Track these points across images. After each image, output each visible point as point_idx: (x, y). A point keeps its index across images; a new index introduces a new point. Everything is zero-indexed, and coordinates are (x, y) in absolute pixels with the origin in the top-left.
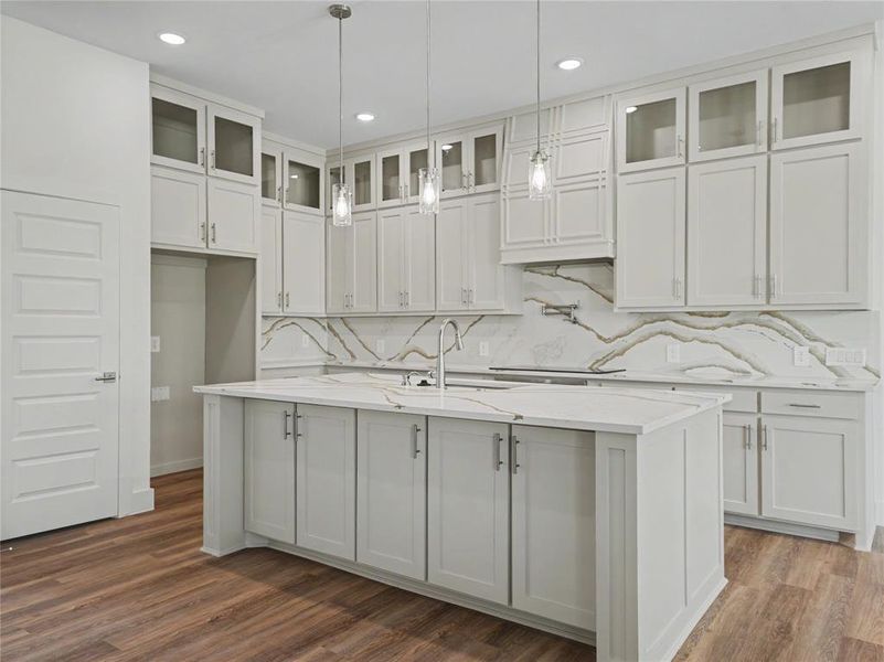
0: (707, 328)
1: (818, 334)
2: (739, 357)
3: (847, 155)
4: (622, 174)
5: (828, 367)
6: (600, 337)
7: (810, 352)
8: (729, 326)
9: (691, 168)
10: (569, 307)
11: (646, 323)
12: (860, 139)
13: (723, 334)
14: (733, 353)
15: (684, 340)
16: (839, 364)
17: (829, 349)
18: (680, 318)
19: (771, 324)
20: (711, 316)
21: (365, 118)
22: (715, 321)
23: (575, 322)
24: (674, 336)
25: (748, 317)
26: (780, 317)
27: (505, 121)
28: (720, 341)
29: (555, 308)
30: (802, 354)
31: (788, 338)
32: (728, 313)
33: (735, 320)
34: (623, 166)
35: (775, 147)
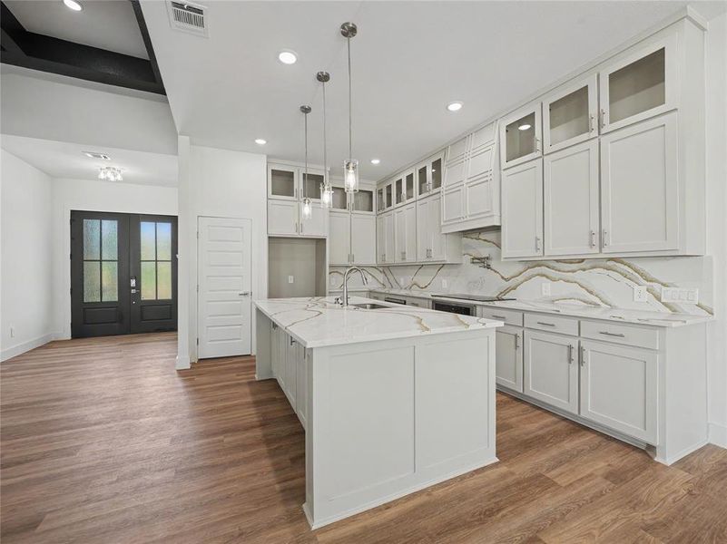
0: (569, 272)
1: (654, 275)
2: (591, 293)
3: (664, 125)
4: (504, 170)
5: (663, 303)
6: (503, 278)
7: (647, 290)
8: (584, 270)
9: (545, 158)
10: (484, 258)
11: (529, 268)
12: (676, 109)
13: (579, 276)
14: (587, 290)
15: (554, 280)
16: (672, 301)
17: (664, 288)
18: (551, 264)
19: (615, 268)
20: (571, 263)
21: (376, 162)
22: (574, 266)
23: (488, 267)
24: (547, 277)
25: (597, 263)
26: (622, 263)
27: (445, 149)
28: (578, 281)
29: (479, 259)
30: (641, 293)
31: (629, 279)
32: (583, 260)
33: (588, 266)
34: (505, 165)
35: (603, 131)
